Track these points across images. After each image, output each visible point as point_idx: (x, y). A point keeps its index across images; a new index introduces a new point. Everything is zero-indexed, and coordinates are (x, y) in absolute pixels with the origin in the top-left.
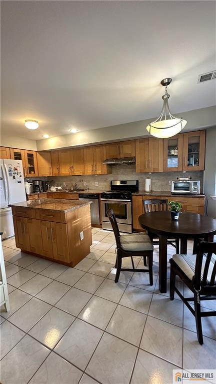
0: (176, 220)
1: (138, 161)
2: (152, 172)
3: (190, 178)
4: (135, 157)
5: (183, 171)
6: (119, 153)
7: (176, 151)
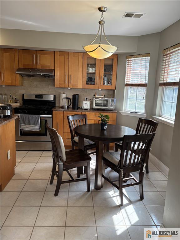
0: (105, 130)
1: (57, 74)
2: (71, 87)
3: (104, 96)
4: (54, 70)
5: (99, 89)
6: (36, 63)
7: (94, 69)
